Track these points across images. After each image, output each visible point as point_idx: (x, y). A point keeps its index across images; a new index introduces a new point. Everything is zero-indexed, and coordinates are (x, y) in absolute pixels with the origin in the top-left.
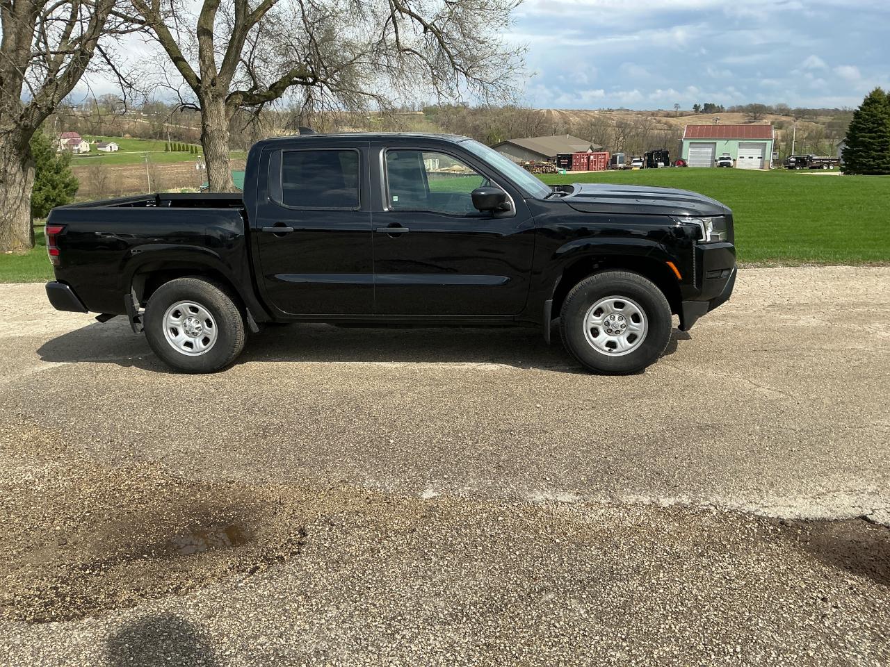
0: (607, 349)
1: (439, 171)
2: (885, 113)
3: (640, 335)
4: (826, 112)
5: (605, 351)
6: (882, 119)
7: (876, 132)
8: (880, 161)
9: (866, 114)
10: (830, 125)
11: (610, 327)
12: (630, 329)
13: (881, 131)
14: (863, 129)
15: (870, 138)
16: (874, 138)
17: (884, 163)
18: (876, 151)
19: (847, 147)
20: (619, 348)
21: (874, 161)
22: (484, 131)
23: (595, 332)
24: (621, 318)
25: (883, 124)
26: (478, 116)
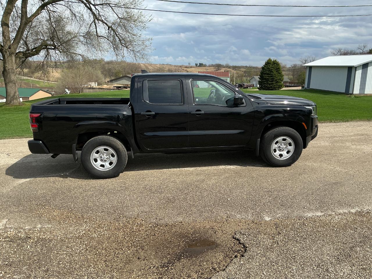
0: (279, 157)
1: (98, 87)
2: (273, 68)
3: (291, 151)
4: (243, 67)
5: (279, 158)
6: (272, 70)
7: (270, 75)
8: (272, 85)
9: (267, 68)
10: (245, 72)
11: (281, 148)
12: (287, 149)
13: (271, 74)
14: (265, 73)
15: (268, 77)
16: (269, 77)
17: (273, 86)
18: (270, 82)
19: (260, 80)
20: (284, 156)
21: (269, 85)
22: (114, 71)
23: (275, 151)
24: (285, 144)
25: (272, 72)
26: (110, 65)
